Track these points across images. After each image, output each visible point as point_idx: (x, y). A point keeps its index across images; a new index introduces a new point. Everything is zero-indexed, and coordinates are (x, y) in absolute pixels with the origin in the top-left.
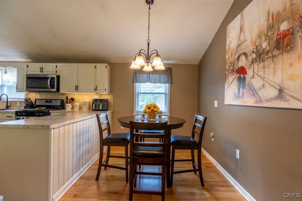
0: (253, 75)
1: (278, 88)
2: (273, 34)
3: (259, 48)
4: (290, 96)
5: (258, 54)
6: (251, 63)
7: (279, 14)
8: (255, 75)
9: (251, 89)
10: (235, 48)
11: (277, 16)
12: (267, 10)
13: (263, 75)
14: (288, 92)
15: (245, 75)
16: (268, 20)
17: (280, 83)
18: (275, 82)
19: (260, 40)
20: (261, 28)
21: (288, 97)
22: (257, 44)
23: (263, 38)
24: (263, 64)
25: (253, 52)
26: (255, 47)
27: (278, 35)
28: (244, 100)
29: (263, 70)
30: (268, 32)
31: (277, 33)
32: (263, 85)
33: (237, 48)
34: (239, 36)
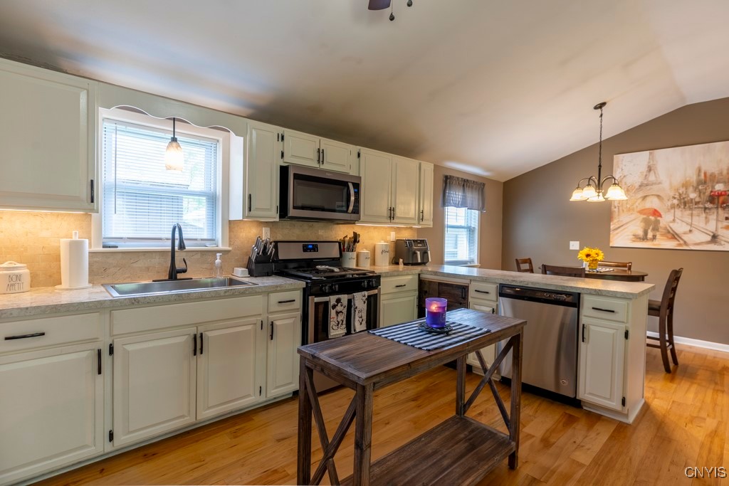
0: (674, 220)
1: (712, 234)
2: (706, 189)
3: (684, 196)
4: (725, 241)
5: (682, 201)
6: (669, 207)
7: (713, 176)
8: (677, 220)
9: (669, 232)
10: (637, 185)
11: (711, 175)
12: (697, 166)
13: (690, 221)
14: (723, 238)
15: (659, 218)
16: (699, 175)
17: (714, 230)
18: (707, 230)
19: (686, 189)
20: (688, 179)
21: (723, 242)
22: (681, 192)
23: (691, 189)
24: (690, 212)
25: (675, 198)
26: (677, 194)
27: (712, 192)
28: (656, 242)
29: (690, 217)
30: (698, 185)
31: (710, 190)
32: (690, 231)
33: (640, 186)
34: (646, 175)
